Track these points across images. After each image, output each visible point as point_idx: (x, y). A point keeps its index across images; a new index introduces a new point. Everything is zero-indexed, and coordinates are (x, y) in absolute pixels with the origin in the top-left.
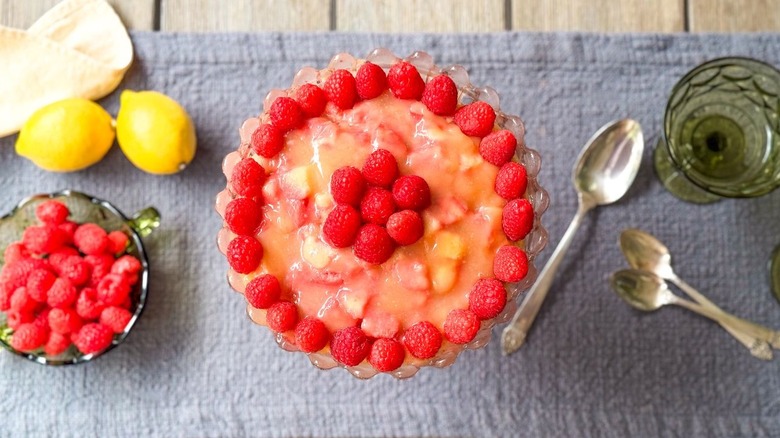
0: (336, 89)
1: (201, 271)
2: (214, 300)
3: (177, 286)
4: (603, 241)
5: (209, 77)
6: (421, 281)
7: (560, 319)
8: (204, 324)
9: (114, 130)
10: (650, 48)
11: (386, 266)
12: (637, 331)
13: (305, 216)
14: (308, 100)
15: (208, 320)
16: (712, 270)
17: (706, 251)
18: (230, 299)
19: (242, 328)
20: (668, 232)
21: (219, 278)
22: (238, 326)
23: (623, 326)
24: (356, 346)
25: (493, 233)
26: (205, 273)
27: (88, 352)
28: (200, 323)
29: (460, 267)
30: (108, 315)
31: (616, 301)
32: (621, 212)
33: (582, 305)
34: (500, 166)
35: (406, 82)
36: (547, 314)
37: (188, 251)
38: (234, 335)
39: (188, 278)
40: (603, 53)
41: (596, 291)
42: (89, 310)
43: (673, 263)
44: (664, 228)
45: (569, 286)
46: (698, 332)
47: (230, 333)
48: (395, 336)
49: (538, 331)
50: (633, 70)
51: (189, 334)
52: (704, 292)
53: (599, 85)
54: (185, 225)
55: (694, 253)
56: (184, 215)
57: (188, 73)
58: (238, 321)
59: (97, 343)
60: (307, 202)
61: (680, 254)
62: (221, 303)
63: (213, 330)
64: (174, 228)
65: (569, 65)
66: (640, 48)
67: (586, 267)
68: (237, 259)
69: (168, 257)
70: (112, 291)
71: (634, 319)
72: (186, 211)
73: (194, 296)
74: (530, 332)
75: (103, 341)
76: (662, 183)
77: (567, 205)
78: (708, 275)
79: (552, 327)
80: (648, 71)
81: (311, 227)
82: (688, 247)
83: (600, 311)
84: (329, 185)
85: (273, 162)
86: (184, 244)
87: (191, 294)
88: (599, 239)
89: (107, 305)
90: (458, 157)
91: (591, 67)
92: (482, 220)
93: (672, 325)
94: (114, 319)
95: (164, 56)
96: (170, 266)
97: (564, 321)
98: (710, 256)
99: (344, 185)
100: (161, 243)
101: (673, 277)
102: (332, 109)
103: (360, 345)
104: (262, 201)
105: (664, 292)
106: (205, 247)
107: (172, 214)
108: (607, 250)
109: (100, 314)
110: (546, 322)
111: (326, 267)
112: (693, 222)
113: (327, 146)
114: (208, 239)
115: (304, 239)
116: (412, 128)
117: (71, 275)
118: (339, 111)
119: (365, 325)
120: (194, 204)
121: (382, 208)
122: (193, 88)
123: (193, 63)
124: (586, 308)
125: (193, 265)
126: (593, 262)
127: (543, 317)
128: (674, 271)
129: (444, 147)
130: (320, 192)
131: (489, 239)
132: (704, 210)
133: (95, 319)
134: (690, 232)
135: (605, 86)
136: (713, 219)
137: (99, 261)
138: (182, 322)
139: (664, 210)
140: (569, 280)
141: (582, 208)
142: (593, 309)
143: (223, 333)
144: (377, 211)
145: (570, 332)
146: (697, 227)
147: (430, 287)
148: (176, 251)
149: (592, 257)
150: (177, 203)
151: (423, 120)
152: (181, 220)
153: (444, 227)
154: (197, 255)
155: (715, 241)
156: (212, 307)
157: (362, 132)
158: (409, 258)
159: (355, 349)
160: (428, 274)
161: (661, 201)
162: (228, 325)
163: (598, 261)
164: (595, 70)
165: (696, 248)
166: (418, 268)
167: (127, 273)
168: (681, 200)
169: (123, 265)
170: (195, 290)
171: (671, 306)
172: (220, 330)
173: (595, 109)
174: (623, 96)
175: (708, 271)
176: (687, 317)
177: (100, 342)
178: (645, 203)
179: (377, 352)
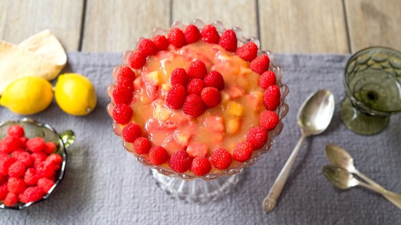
0: (174, 36)
1: (95, 168)
2: (101, 183)
3: (81, 176)
4: (316, 153)
5: (105, 73)
6: (220, 126)
7: (295, 194)
8: (95, 196)
9: (53, 92)
10: (333, 61)
11: (200, 119)
12: (339, 200)
13: (156, 95)
14: (159, 41)
15: (98, 194)
16: (377, 169)
17: (372, 159)
18: (110, 183)
19: (116, 198)
20: (350, 149)
21: (105, 172)
22: (114, 197)
23: (331, 198)
24: (183, 158)
25: (259, 104)
26: (97, 169)
27: (28, 202)
28: (92, 195)
29: (241, 120)
30: (41, 182)
31: (325, 185)
32: (325, 139)
33: (307, 187)
34: (261, 73)
35: (210, 33)
36: (287, 191)
37: (89, 157)
38: (111, 202)
39: (88, 171)
40: (309, 63)
41: (314, 179)
42: (31, 178)
43: (355, 165)
44: (349, 148)
45: (299, 176)
46: (372, 201)
47: (110, 201)
48: (205, 156)
49: (283, 200)
50: (325, 71)
51: (86, 201)
52: (374, 180)
53: (308, 78)
54: (88, 144)
55: (366, 160)
56: (88, 140)
57: (94, 71)
58: (114, 194)
59: (34, 196)
60: (157, 88)
61: (359, 160)
62: (105, 184)
63: (100, 199)
64: (82, 146)
65: (292, 68)
66: (328, 61)
67: (308, 166)
68: (118, 113)
69: (78, 161)
70: (45, 168)
71: (336, 195)
72: (89, 137)
73: (90, 182)
74: (279, 200)
75: (37, 195)
76: (345, 125)
77: (295, 135)
78: (374, 172)
79: (291, 198)
80: (333, 72)
81: (159, 101)
82: (362, 157)
83: (317, 190)
84: (170, 79)
85: (140, 71)
86: (87, 154)
87: (89, 180)
88: (313, 152)
89: (41, 177)
90: (239, 68)
91: (303, 70)
92: (252, 98)
93: (358, 198)
94: (45, 184)
95: (82, 62)
96: (78, 165)
97: (297, 195)
98: (375, 162)
99: (178, 73)
100: (74, 153)
101: (356, 172)
102: (172, 47)
103: (186, 158)
104: (133, 89)
105: (352, 179)
106: (98, 156)
107: (81, 139)
108: (318, 158)
109: (37, 182)
110: (287, 196)
111: (167, 120)
112: (364, 144)
113: (168, 62)
114: (100, 152)
115: (156, 106)
116: (214, 55)
117: (23, 161)
118: (175, 48)
119: (188, 150)
120: (93, 134)
121: (198, 85)
122: (97, 78)
123: (97, 66)
124: (309, 188)
125: (91, 165)
126: (312, 164)
127: (286, 193)
128: (356, 168)
129: (232, 64)
130: (165, 83)
131: (257, 107)
132: (369, 138)
133: (34, 184)
134: (363, 150)
135: (311, 79)
136: (374, 143)
137: (40, 155)
138: (83, 195)
139: (347, 138)
140: (299, 173)
141: (304, 135)
142: (313, 189)
143: (106, 201)
144: (196, 87)
145: (301, 201)
146: (366, 147)
147: (225, 131)
148: (82, 157)
149: (311, 162)
150: (84, 133)
151: (219, 51)
152: (86, 142)
153: (232, 99)
154: (94, 159)
155: (377, 154)
156: (101, 187)
157: (187, 56)
158: (214, 115)
159: (183, 160)
160: (224, 123)
161: (345, 134)
162: (109, 196)
163: (314, 164)
164: (306, 71)
165: (367, 157)
166: (218, 119)
167: (54, 163)
168: (356, 133)
169: (53, 157)
170: (91, 178)
171: (357, 187)
172: (104, 199)
173: (307, 89)
174: (321, 83)
175: (374, 169)
176: (366, 194)
177: (36, 196)
178: (337, 134)
179: (196, 162)
